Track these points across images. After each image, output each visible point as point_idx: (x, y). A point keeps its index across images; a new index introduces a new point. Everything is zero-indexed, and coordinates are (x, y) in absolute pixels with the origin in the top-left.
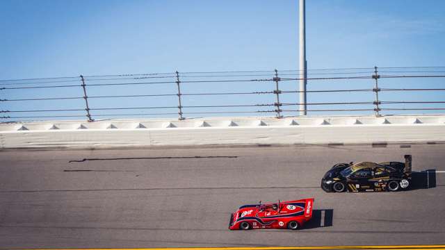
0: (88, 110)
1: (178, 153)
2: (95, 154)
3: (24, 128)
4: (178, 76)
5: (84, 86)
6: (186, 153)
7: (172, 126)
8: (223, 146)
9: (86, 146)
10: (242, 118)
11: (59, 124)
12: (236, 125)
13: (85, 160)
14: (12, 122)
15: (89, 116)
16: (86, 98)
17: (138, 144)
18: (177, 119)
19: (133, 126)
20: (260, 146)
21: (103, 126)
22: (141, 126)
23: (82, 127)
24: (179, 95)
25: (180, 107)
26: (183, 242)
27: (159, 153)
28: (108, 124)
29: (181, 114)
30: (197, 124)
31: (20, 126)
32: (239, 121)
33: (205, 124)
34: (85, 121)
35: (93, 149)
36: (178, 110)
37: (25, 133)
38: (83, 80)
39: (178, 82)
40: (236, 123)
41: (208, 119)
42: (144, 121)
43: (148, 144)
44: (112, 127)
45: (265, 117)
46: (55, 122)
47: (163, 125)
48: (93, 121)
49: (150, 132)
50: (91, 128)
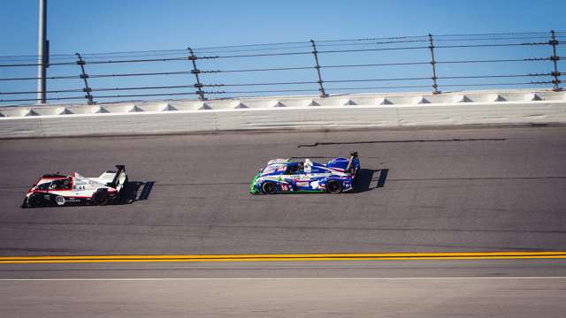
0: (320, 82)
1: (433, 135)
2: (330, 137)
3: (242, 106)
4: (431, 40)
5: (315, 53)
7: (424, 101)
8: (488, 126)
9: (319, 127)
10: (512, 91)
11: (285, 101)
12: (504, 100)
13: (317, 144)
14: (227, 99)
15: (322, 90)
16: (318, 67)
17: (383, 124)
18: (430, 93)
19: (376, 102)
20: (534, 125)
21: (340, 103)
22: (386, 102)
23: (314, 104)
24: (433, 63)
25: (434, 78)
26: (438, 246)
27: (408, 136)
28: (346, 100)
29: (435, 86)
30: (455, 99)
31: (237, 103)
32: (506, 94)
33: (466, 99)
34: (317, 96)
35: (327, 131)
36: (432, 82)
37: (244, 112)
38: (314, 46)
39: (432, 48)
40: (505, 97)
41: (468, 93)
42: (390, 95)
43: (395, 124)
44: (351, 103)
45: (540, 90)
46: (280, 98)
47: (414, 101)
48: (327, 96)
49: (397, 109)
50: (326, 105)
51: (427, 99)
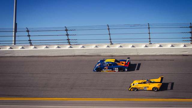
0: (110, 39)
1: (149, 58)
3: (83, 47)
4: (149, 25)
5: (109, 29)
6: (152, 58)
7: (146, 46)
8: (168, 55)
9: (110, 55)
10: (176, 43)
11: (98, 45)
14: (78, 44)
15: (111, 42)
16: (110, 34)
17: (132, 54)
18: (148, 44)
19: (130, 46)
20: (184, 55)
21: (117, 47)
22: (133, 46)
23: (108, 47)
24: (149, 33)
25: (150, 39)
26: (150, 96)
28: (119, 45)
29: (150, 41)
30: (157, 46)
31: (82, 46)
32: (174, 45)
33: (160, 46)
34: (109, 44)
35: (112, 56)
36: (149, 40)
37: (84, 49)
38: (108, 27)
39: (149, 28)
40: (174, 46)
41: (162, 44)
42: (134, 44)
43: (136, 54)
44: (121, 47)
45: (186, 43)
46: (97, 44)
47: (143, 46)
48: (113, 44)
49: (137, 49)
50: (112, 47)
51: (147, 46)
